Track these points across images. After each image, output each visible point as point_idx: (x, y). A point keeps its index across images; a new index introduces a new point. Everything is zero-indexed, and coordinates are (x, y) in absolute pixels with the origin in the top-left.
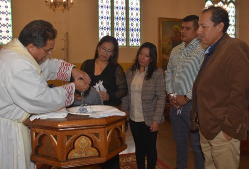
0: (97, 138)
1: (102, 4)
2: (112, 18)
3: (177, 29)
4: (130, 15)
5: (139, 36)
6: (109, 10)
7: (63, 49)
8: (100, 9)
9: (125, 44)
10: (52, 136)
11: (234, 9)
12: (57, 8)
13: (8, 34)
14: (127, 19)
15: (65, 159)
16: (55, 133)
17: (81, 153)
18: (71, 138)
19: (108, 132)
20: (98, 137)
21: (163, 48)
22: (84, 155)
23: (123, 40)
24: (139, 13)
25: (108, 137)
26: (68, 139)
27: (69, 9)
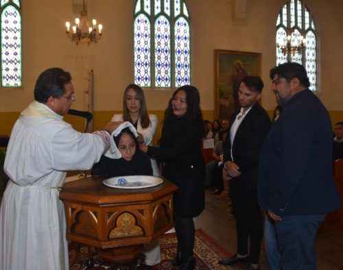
0: (141, 215)
1: (139, 31)
2: (152, 50)
3: (239, 64)
4: (176, 46)
5: (189, 74)
6: (149, 40)
7: (87, 92)
8: (136, 39)
9: (169, 85)
10: (91, 213)
11: (313, 39)
12: (81, 40)
13: (16, 73)
14: (172, 51)
15: (106, 239)
16: (95, 209)
17: (123, 231)
18: (113, 215)
19: (154, 208)
20: (143, 214)
21: (220, 91)
22: (126, 234)
23: (166, 79)
24: (188, 44)
25: (154, 214)
26: (109, 216)
27: (96, 42)
